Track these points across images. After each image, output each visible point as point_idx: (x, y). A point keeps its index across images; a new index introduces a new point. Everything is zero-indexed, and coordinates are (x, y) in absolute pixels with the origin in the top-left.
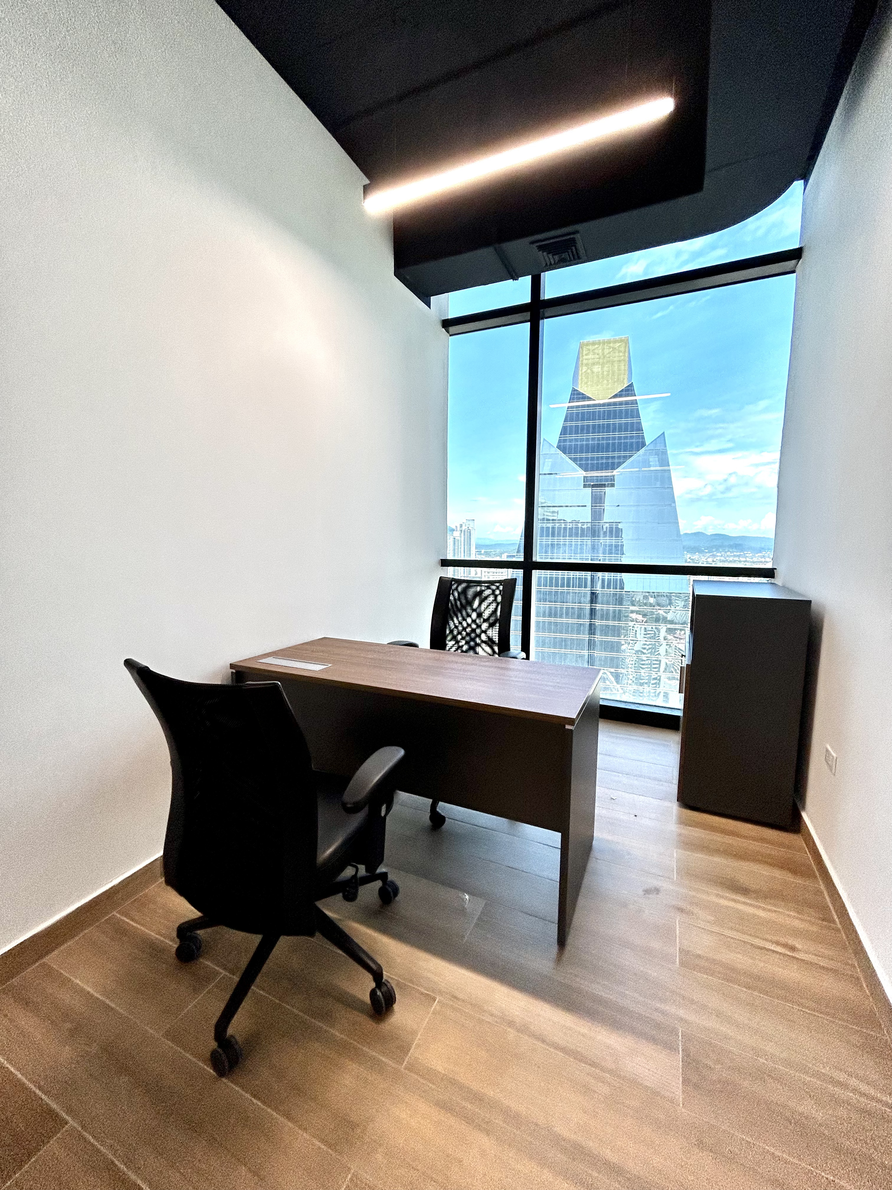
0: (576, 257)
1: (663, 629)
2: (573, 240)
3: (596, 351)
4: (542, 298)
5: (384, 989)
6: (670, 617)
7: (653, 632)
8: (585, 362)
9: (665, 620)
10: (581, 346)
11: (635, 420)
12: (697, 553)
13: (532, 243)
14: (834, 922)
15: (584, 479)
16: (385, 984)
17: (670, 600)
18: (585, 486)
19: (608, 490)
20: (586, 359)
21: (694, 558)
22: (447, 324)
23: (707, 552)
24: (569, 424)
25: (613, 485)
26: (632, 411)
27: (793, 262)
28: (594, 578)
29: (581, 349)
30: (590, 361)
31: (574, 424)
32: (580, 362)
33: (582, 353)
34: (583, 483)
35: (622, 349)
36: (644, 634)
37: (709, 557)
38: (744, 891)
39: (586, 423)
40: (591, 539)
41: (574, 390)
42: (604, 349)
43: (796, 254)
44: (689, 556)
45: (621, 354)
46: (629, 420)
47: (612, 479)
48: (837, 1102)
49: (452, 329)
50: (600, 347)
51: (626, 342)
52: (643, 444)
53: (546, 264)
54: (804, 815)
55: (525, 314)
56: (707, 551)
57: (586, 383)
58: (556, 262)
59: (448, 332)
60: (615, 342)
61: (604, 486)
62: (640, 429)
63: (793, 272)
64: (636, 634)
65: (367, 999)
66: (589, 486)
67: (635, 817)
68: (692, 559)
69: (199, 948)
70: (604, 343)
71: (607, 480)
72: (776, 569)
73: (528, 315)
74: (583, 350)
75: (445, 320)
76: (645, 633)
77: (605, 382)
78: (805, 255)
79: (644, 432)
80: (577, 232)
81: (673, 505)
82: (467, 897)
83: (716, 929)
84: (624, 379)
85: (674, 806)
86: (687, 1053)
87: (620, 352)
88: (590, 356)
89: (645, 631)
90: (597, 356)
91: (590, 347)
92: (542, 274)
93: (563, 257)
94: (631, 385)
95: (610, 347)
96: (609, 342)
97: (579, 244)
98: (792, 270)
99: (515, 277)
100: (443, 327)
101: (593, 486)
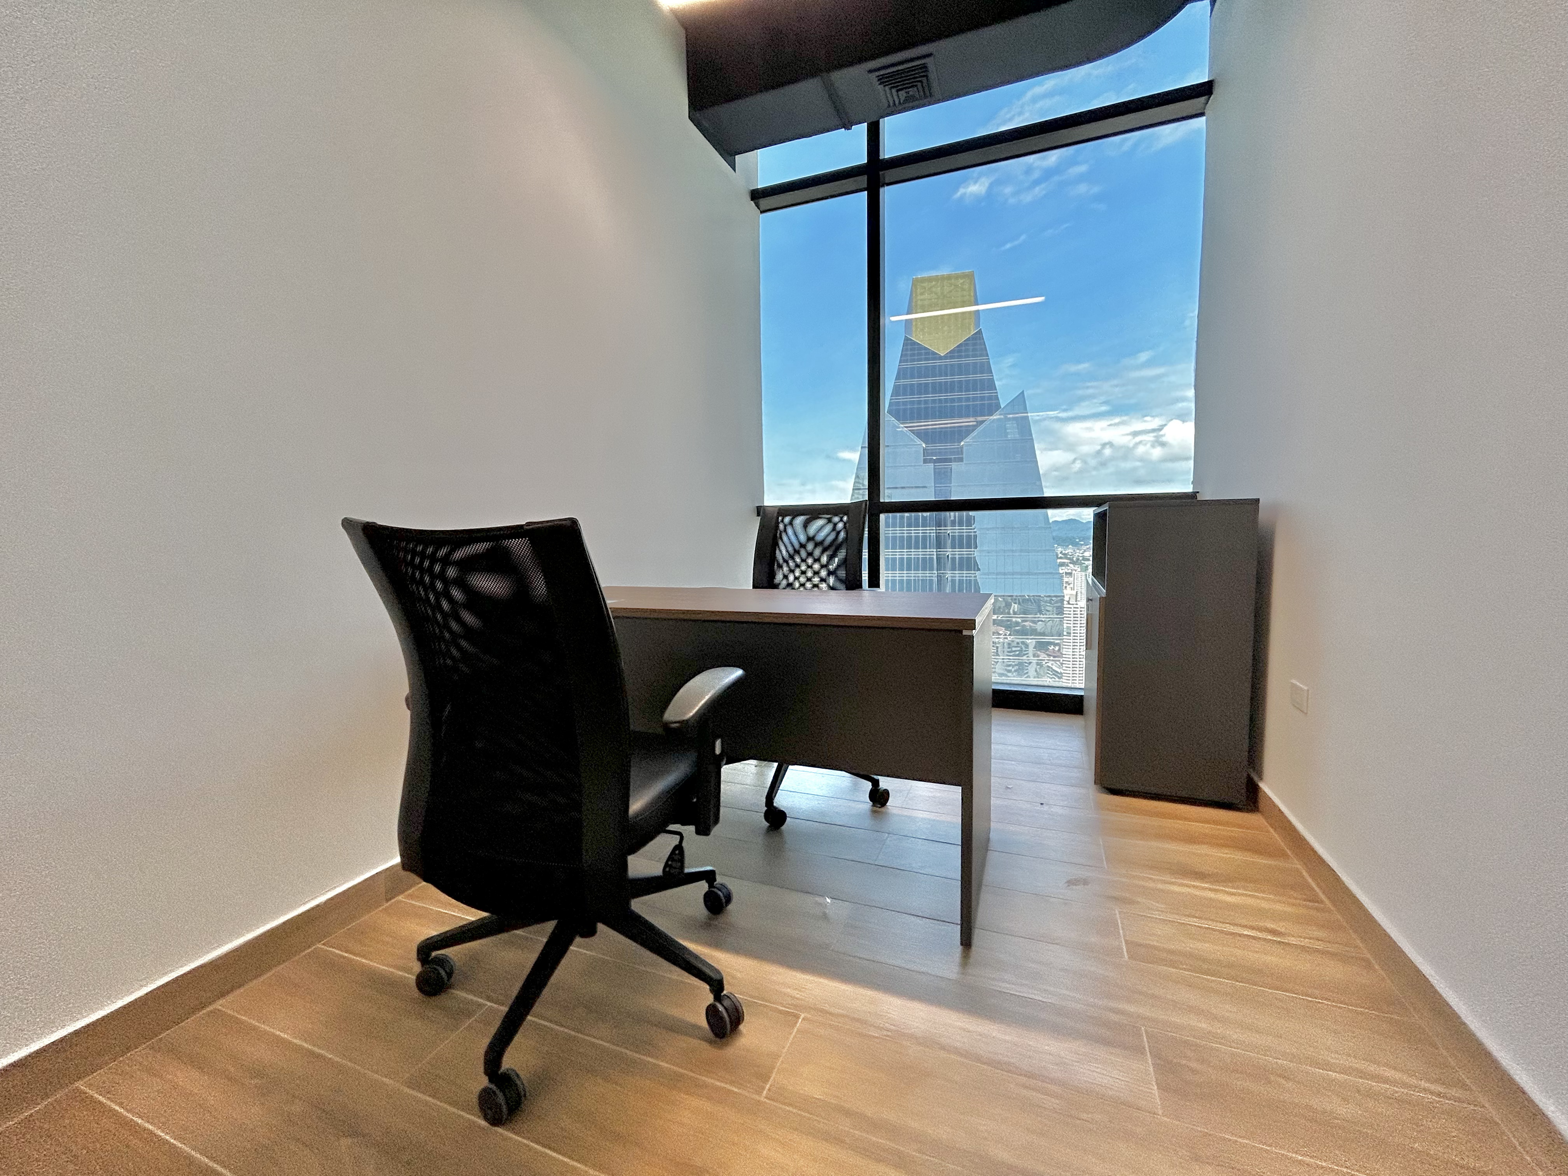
0: (928, 94)
1: (1031, 642)
2: (924, 67)
3: (934, 289)
4: (881, 157)
5: (726, 1003)
6: (1039, 627)
7: (1019, 649)
8: (919, 303)
9: (1034, 632)
10: (916, 283)
11: (985, 376)
12: (1070, 546)
13: (870, 71)
14: (1322, 902)
15: (924, 452)
16: (728, 997)
17: (1039, 606)
18: (925, 461)
19: (954, 465)
20: (921, 300)
21: (1066, 552)
22: (757, 195)
23: (1082, 545)
24: (902, 382)
25: (961, 460)
26: (982, 364)
27: (1202, 99)
28: (941, 580)
29: (913, 288)
30: (926, 303)
31: (908, 382)
32: (913, 304)
33: (916, 292)
34: (922, 458)
35: (966, 287)
36: (1008, 652)
37: (1085, 551)
38: (1201, 876)
39: (923, 381)
40: (936, 530)
41: (907, 339)
42: (943, 286)
43: (1205, 90)
44: (1060, 549)
45: (965, 293)
46: (978, 376)
47: (960, 451)
48: (1370, 1094)
49: (765, 202)
50: (939, 284)
51: (970, 276)
52: (998, 406)
53: (889, 106)
54: (1262, 785)
55: (859, 178)
56: (1082, 543)
57: (922, 330)
58: (901, 102)
59: (757, 206)
60: (957, 277)
61: (950, 460)
62: (991, 385)
63: (1202, 114)
64: (997, 651)
65: (703, 1022)
66: (931, 461)
67: (1042, 806)
68: (1064, 554)
69: (450, 974)
70: (943, 278)
71: (953, 453)
72: (1198, 492)
73: (863, 180)
74: (916, 289)
75: (753, 190)
76: (1010, 650)
77: (946, 328)
78: (1217, 91)
79: (998, 391)
80: (929, 55)
81: (1038, 483)
82: (829, 900)
83: (1171, 917)
84: (970, 324)
85: (1091, 792)
86: (1156, 1056)
87: (963, 290)
88: (926, 296)
89: (1009, 648)
90: (936, 297)
91: (925, 285)
92: (881, 120)
93: (911, 93)
94: (980, 332)
95: (951, 284)
96: (949, 277)
97: (932, 75)
98: (1199, 112)
99: (847, 126)
100: (752, 200)
101: (935, 461)
